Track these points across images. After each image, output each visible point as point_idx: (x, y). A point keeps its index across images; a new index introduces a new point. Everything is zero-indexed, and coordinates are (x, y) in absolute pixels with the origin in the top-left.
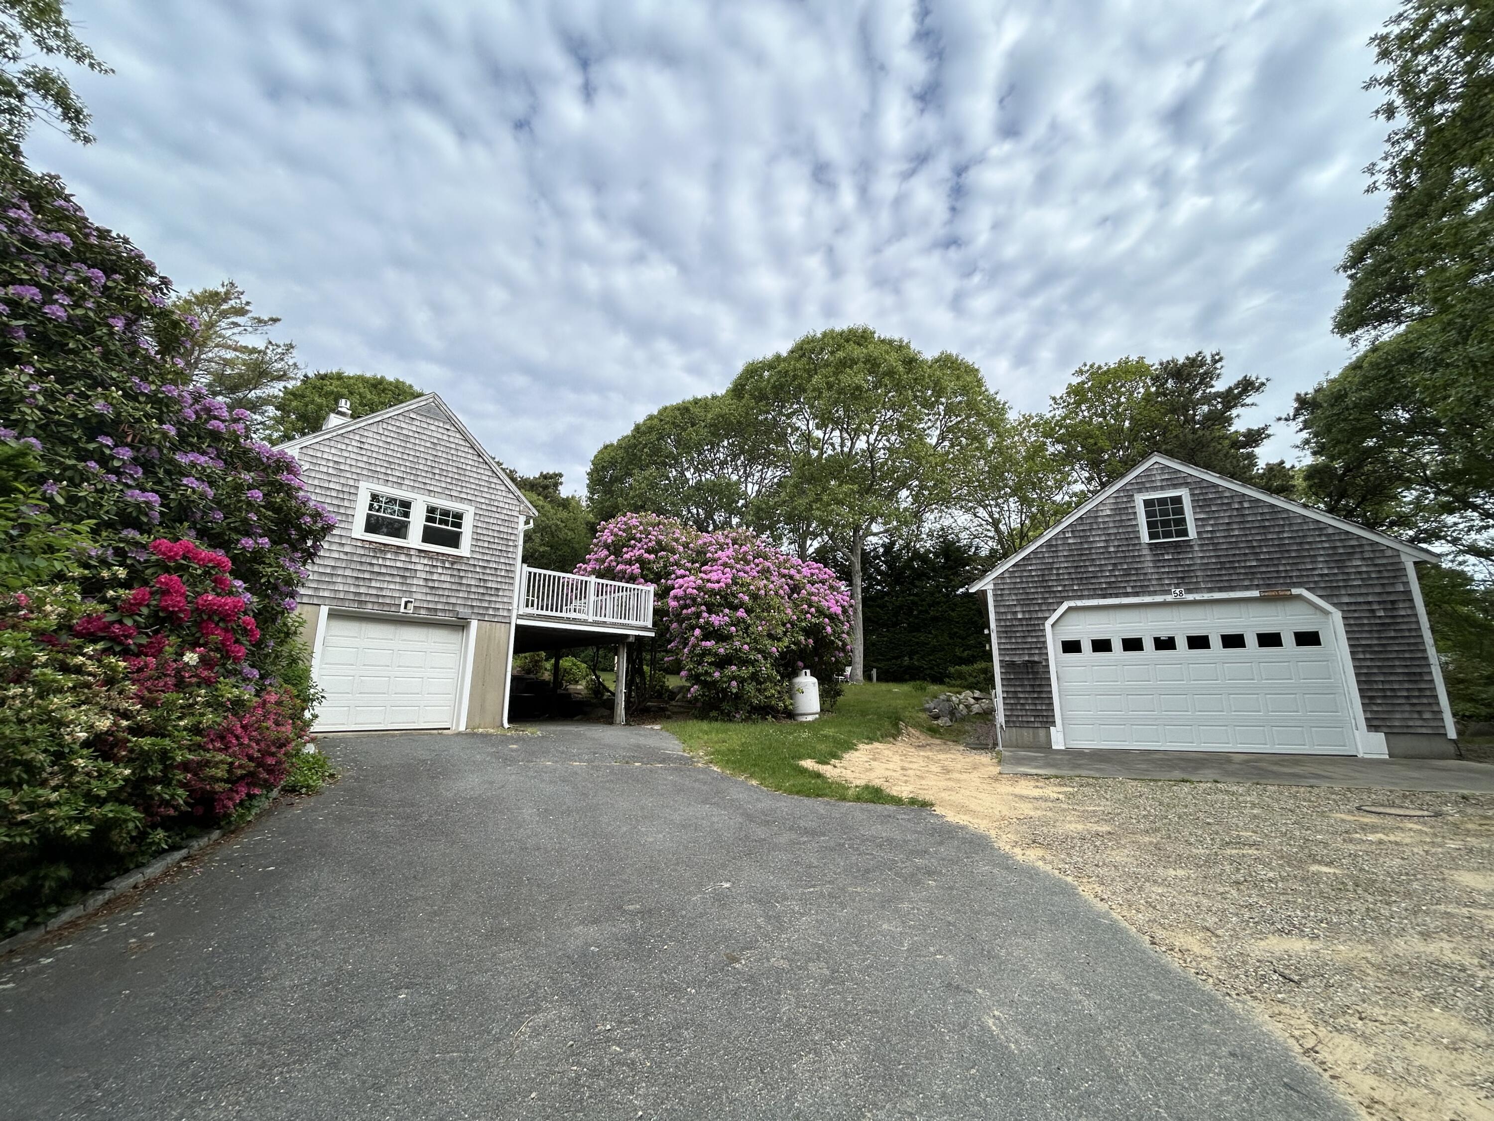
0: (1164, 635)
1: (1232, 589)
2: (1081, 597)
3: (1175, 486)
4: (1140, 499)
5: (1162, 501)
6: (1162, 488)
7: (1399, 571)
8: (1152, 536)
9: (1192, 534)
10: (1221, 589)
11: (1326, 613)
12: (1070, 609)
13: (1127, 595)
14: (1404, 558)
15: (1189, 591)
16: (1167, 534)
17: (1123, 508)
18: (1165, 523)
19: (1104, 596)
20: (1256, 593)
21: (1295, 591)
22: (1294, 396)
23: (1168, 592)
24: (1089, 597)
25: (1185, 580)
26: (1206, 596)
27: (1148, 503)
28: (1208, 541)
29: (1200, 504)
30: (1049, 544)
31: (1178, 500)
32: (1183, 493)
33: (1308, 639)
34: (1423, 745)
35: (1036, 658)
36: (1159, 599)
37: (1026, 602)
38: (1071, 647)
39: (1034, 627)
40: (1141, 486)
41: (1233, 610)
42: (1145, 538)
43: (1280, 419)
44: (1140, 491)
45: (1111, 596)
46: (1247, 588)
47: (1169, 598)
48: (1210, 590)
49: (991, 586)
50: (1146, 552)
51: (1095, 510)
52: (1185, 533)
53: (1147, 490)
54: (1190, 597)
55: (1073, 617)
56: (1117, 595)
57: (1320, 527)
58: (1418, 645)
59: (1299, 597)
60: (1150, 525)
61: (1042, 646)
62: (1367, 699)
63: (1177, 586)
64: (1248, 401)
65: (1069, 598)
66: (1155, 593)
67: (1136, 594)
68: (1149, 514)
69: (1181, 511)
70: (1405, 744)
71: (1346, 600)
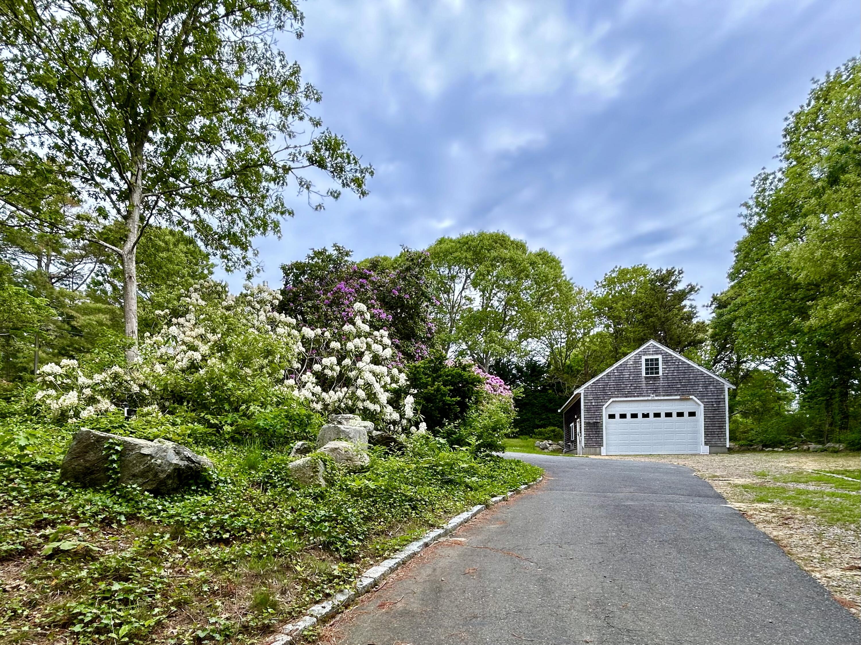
0: (645, 413)
1: (671, 395)
2: (618, 397)
3: (657, 354)
4: (644, 358)
5: (652, 360)
6: (652, 354)
7: (723, 391)
8: (647, 373)
9: (661, 374)
10: (667, 395)
11: (699, 405)
12: (613, 401)
13: (635, 396)
14: (725, 386)
15: (656, 396)
16: (652, 373)
17: (637, 362)
18: (652, 369)
19: (626, 397)
20: (678, 397)
21: (691, 397)
22: (712, 295)
23: (650, 396)
24: (621, 397)
25: (655, 391)
26: (662, 398)
27: (647, 360)
28: (666, 377)
29: (665, 362)
30: (607, 375)
31: (657, 360)
32: (660, 357)
33: (692, 414)
34: (719, 449)
35: (598, 421)
36: (646, 398)
37: (597, 398)
38: (612, 416)
39: (599, 408)
40: (645, 353)
41: (670, 403)
42: (644, 374)
43: (704, 306)
44: (644, 355)
45: (629, 397)
46: (676, 395)
47: (650, 398)
48: (664, 396)
49: (583, 391)
50: (643, 380)
51: (627, 362)
52: (657, 373)
53: (647, 354)
54: (657, 398)
55: (615, 405)
56: (631, 397)
57: (702, 374)
58: (724, 417)
59: (692, 399)
60: (647, 369)
61: (601, 416)
62: (706, 435)
63: (653, 393)
64: (691, 297)
65: (613, 397)
66: (644, 396)
67: (638, 396)
68: (647, 365)
69: (657, 364)
70: (714, 449)
71: (706, 400)
